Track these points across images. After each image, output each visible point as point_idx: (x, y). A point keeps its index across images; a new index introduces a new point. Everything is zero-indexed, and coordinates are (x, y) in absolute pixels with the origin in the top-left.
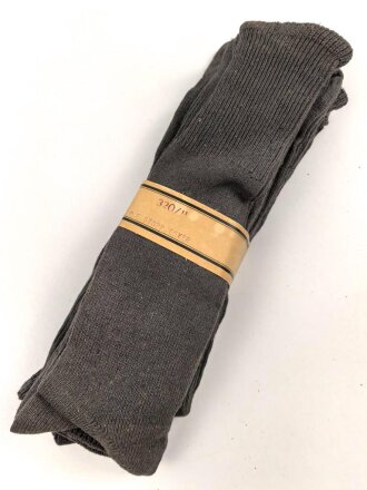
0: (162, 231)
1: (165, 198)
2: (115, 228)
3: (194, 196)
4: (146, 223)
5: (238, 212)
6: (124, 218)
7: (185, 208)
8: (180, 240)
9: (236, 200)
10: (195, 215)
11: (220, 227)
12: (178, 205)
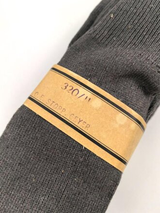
0: (62, 114)
1: (71, 83)
2: (19, 106)
3: (99, 84)
4: (48, 105)
5: (140, 104)
6: (30, 98)
7: (89, 94)
8: (80, 126)
9: (140, 92)
10: (98, 102)
11: (121, 118)
12: (82, 90)
